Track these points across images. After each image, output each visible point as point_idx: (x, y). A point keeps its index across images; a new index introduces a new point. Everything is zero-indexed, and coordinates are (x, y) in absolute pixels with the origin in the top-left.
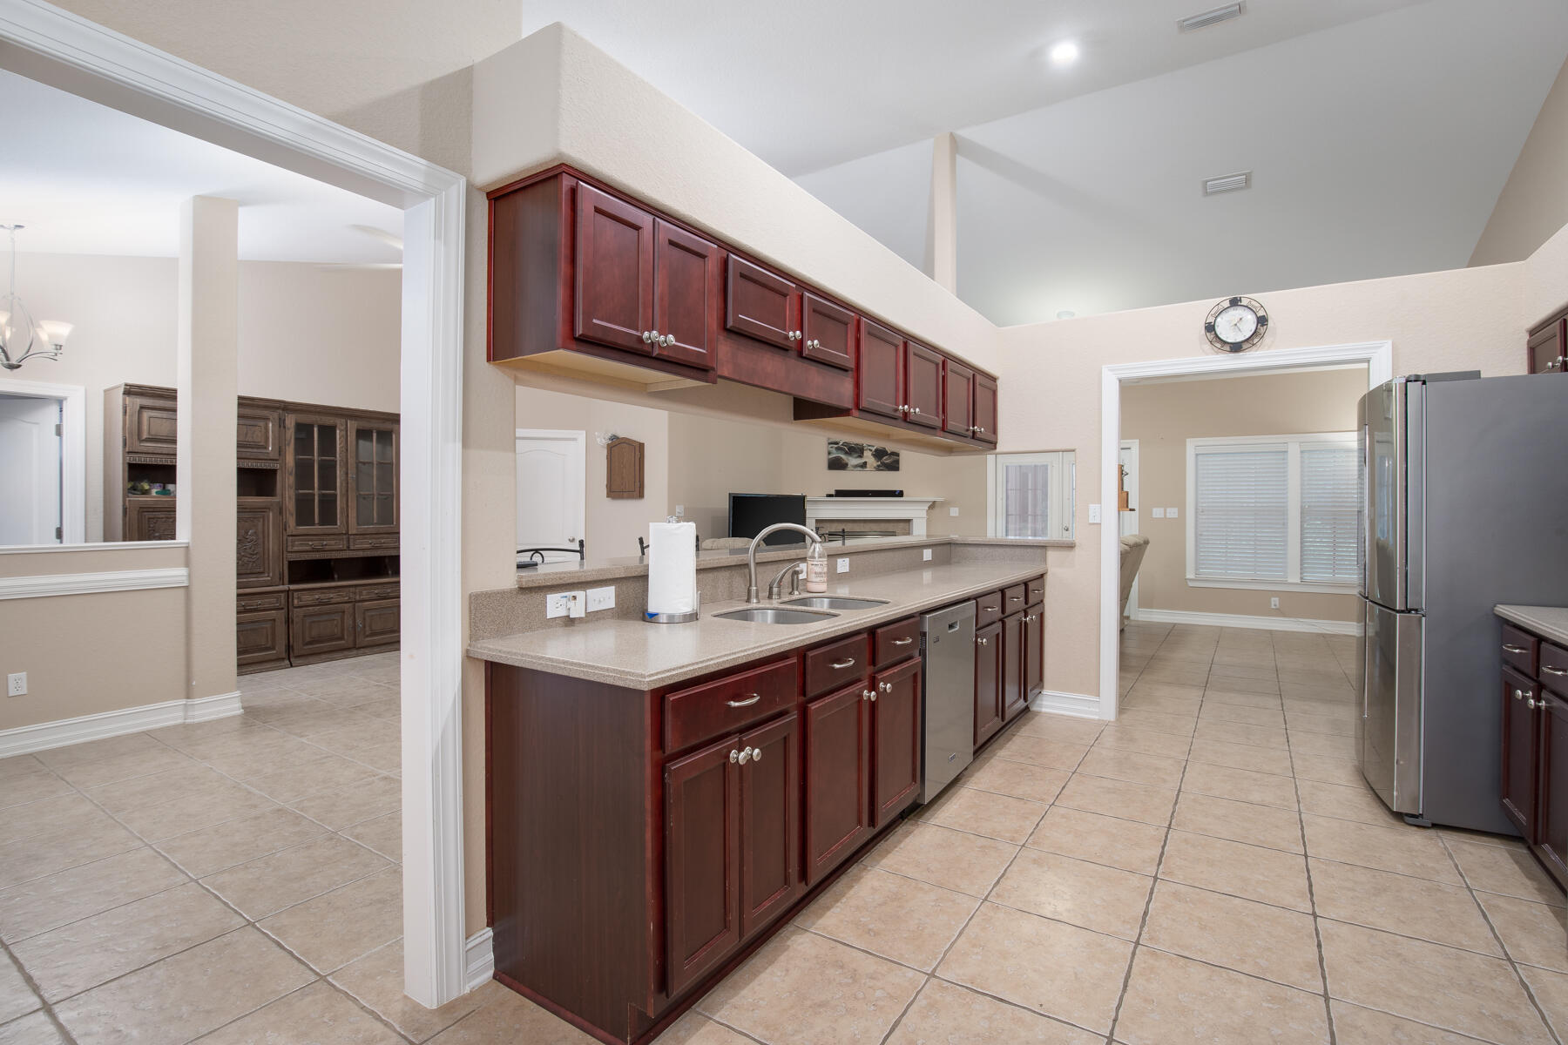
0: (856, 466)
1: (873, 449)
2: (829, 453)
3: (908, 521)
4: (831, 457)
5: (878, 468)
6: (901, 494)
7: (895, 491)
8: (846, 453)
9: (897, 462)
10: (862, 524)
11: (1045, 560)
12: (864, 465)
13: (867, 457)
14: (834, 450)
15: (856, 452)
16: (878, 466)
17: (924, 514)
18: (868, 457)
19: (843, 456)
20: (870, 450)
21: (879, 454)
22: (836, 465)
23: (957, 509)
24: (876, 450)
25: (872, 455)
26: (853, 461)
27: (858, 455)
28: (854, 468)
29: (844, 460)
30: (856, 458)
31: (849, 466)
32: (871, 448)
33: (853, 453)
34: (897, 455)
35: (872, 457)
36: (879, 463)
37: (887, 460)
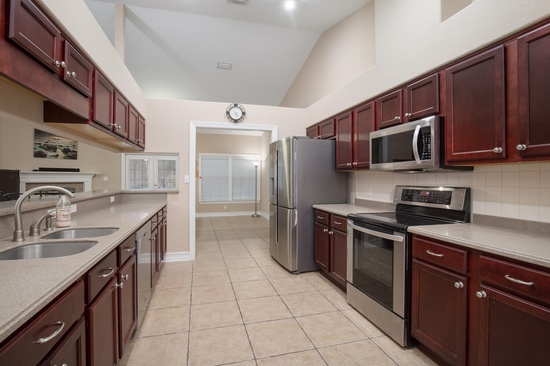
0: (52, 156)
1: (63, 148)
2: (35, 149)
3: (82, 183)
4: (36, 150)
5: (65, 158)
6: (78, 170)
7: (75, 169)
8: (46, 149)
9: (76, 155)
11: (166, 199)
14: (38, 148)
15: (52, 149)
16: (65, 157)
17: (90, 180)
18: (59, 152)
19: (44, 151)
20: (61, 149)
21: (66, 151)
22: (39, 155)
23: (107, 178)
24: (64, 149)
25: (62, 151)
26: (50, 153)
27: (53, 150)
28: (51, 157)
29: (44, 153)
30: (52, 152)
31: (48, 156)
32: (61, 148)
33: (50, 150)
34: (76, 152)
35: (62, 152)
36: (66, 155)
37: (70, 154)
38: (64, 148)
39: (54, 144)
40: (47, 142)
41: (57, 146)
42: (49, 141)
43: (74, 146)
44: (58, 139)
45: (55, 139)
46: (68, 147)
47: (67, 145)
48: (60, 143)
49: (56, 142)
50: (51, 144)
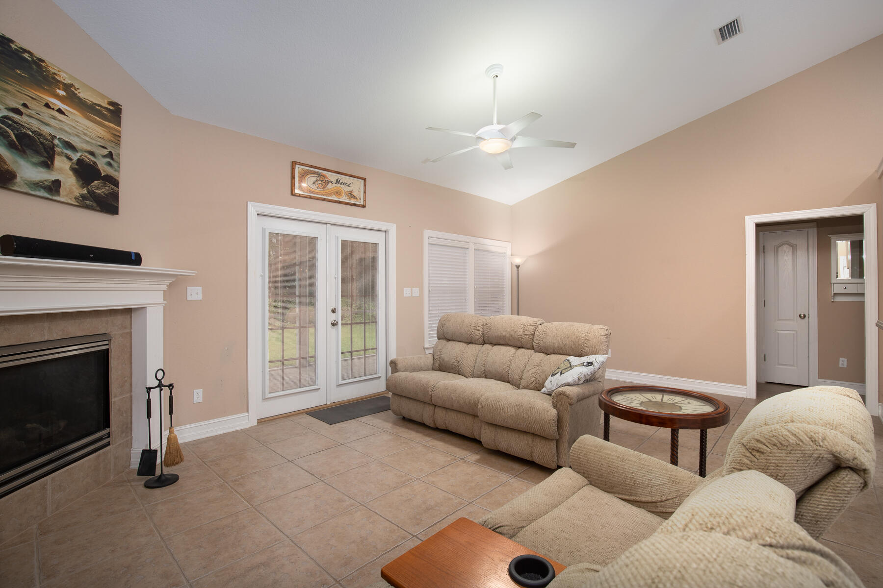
0: (37, 185)
1: (75, 157)
3: (128, 312)
7: (129, 253)
8: (12, 146)
9: (115, 196)
10: (46, 325)
12: (54, 187)
13: (61, 170)
15: (37, 152)
16: (83, 197)
17: (159, 297)
21: (85, 171)
23: (199, 289)
24: (80, 162)
25: (72, 169)
27: (42, 159)
28: (31, 188)
29: (5, 163)
30: (36, 164)
31: (18, 179)
32: (69, 152)
33: (28, 152)
34: (116, 183)
35: (71, 173)
36: (85, 191)
37: (99, 188)
38: (79, 155)
39: (46, 130)
40: (17, 111)
41: (56, 142)
42: (25, 105)
43: (110, 155)
44: (60, 111)
45: (47, 105)
46: (92, 158)
47: (89, 148)
48: (67, 129)
49: (53, 122)
50: (35, 124)
